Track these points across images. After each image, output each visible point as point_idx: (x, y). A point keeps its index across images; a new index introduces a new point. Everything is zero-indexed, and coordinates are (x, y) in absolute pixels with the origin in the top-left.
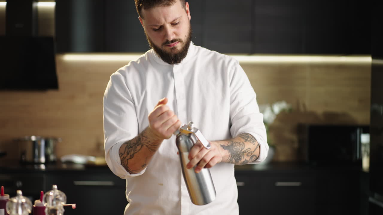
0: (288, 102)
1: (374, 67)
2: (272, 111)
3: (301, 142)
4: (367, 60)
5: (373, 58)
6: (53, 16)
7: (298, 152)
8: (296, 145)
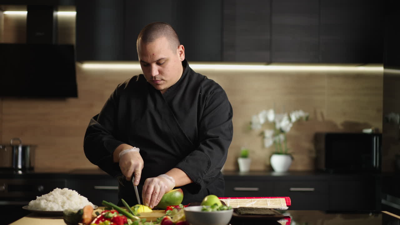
0: (305, 111)
1: (386, 77)
2: (290, 119)
3: (318, 151)
4: (380, 69)
5: (385, 67)
6: (74, 25)
7: (315, 161)
8: (314, 155)
